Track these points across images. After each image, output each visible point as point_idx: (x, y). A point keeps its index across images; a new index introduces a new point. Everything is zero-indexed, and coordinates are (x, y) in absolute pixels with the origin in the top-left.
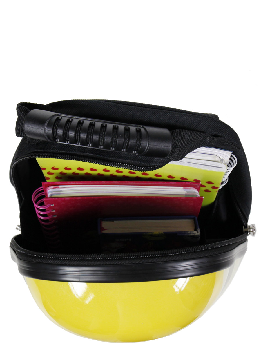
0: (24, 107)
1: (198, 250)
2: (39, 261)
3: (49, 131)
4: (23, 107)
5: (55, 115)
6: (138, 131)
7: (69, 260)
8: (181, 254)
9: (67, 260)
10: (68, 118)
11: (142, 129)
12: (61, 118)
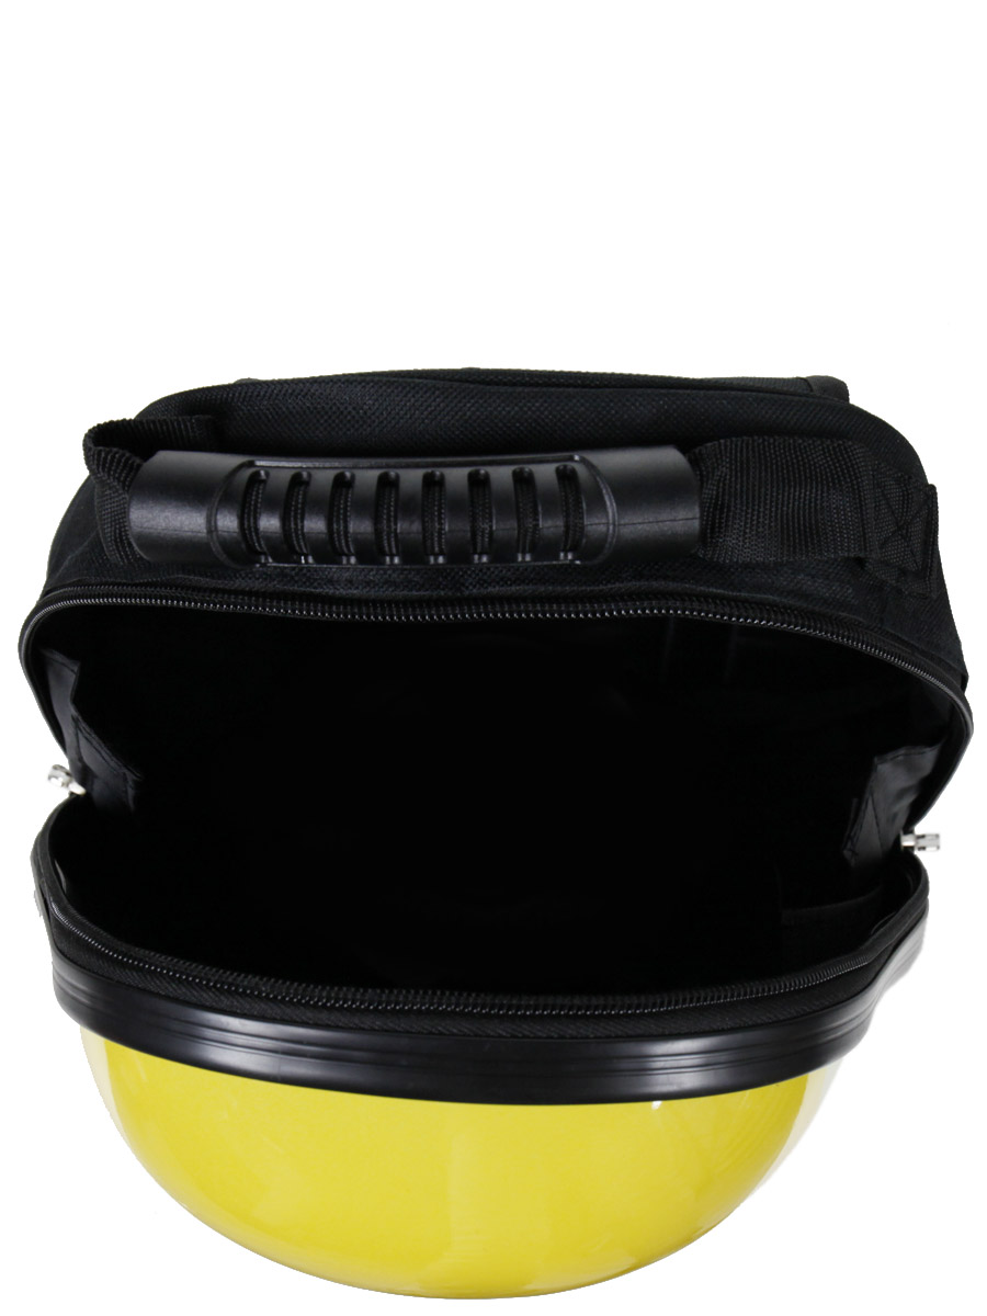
0: (115, 450)
1: (732, 996)
2: (133, 978)
3: (228, 522)
4: (111, 451)
5: (241, 466)
6: (566, 477)
7: (247, 995)
8: (674, 1011)
9: (240, 994)
10: (293, 472)
11: (581, 470)
12: (267, 474)
